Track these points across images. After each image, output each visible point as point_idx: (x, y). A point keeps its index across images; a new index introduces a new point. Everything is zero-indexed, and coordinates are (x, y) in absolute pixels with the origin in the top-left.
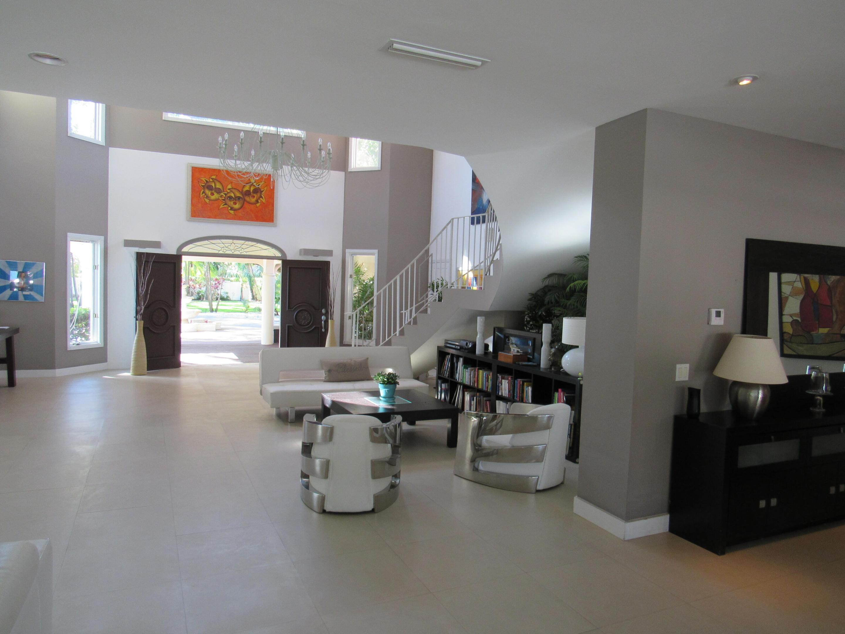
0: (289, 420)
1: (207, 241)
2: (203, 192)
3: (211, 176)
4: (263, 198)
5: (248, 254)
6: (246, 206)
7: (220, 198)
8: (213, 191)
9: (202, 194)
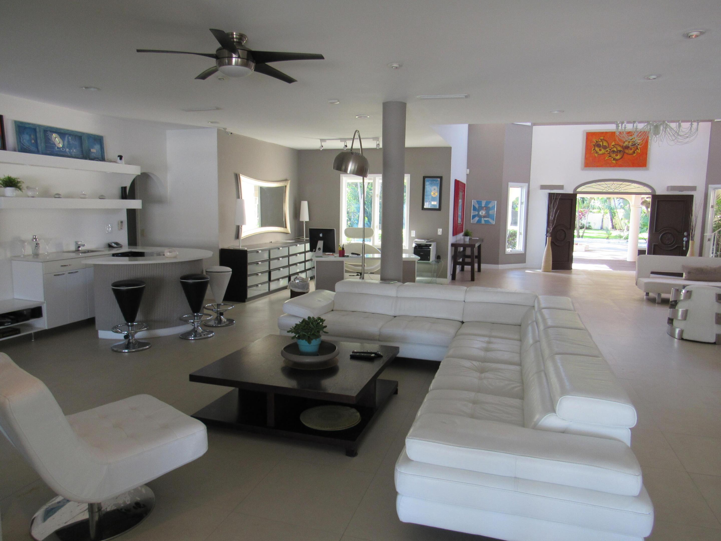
0: (656, 302)
1: (594, 183)
2: (594, 149)
3: (600, 137)
4: (638, 150)
5: (625, 191)
6: (625, 156)
7: (606, 152)
8: (601, 148)
9: (593, 150)
